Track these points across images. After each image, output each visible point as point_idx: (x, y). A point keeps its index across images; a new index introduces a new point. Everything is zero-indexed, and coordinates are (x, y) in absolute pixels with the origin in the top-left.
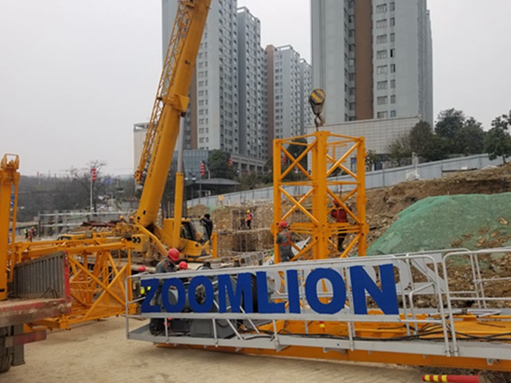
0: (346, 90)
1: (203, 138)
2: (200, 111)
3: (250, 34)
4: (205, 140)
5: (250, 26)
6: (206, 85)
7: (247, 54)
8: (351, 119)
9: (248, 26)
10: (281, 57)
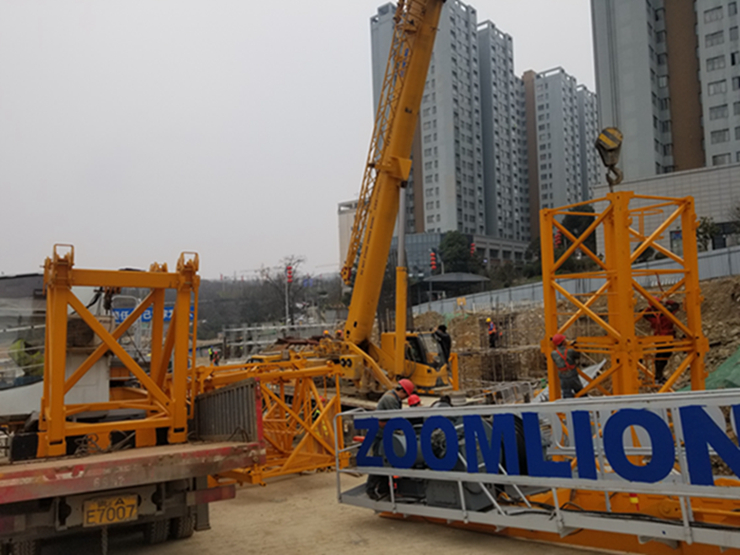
0: (655, 126)
1: (433, 216)
2: (427, 177)
3: (497, 59)
4: (434, 219)
5: (497, 47)
6: (435, 139)
7: (494, 88)
8: (666, 170)
9: (494, 48)
10: (546, 85)
